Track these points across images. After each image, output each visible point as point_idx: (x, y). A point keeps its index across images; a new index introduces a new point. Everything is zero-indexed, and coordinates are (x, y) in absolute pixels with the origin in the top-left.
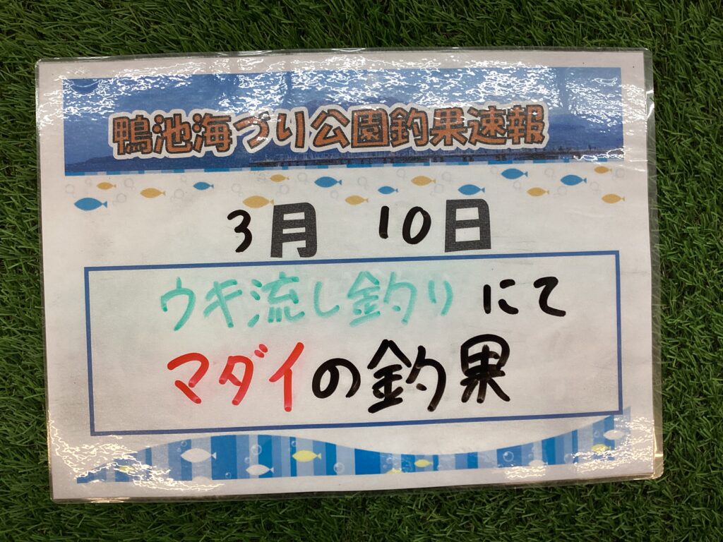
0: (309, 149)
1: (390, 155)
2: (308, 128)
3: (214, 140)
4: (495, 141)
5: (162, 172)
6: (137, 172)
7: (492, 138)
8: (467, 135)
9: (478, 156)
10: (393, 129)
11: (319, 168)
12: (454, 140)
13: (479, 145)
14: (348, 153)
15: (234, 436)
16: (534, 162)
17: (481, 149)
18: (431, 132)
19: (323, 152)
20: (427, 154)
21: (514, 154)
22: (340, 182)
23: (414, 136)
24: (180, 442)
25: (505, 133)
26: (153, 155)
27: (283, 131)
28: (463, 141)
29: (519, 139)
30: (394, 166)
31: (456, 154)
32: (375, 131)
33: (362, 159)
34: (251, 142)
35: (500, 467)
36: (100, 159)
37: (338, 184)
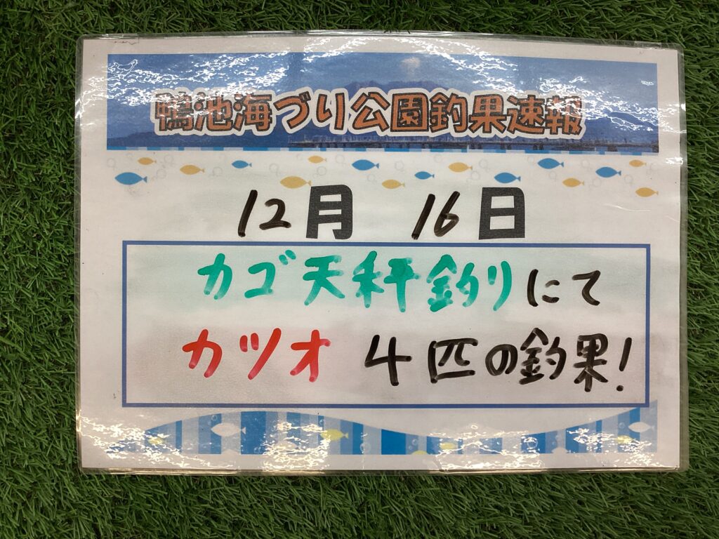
0: (348, 131)
1: (428, 140)
2: (348, 110)
4: (533, 130)
6: (177, 148)
7: (529, 127)
8: (506, 123)
11: (356, 150)
12: (492, 127)
13: (517, 134)
15: (265, 412)
16: (570, 153)
18: (470, 118)
19: (362, 135)
20: (465, 141)
21: (550, 144)
22: (378, 166)
23: (454, 122)
24: (211, 416)
25: (542, 124)
26: (194, 132)
27: (323, 112)
28: (502, 128)
29: (557, 131)
30: (431, 151)
31: (494, 141)
32: (415, 115)
33: (400, 143)
34: (290, 122)
35: (524, 453)
36: (142, 133)
37: (376, 167)
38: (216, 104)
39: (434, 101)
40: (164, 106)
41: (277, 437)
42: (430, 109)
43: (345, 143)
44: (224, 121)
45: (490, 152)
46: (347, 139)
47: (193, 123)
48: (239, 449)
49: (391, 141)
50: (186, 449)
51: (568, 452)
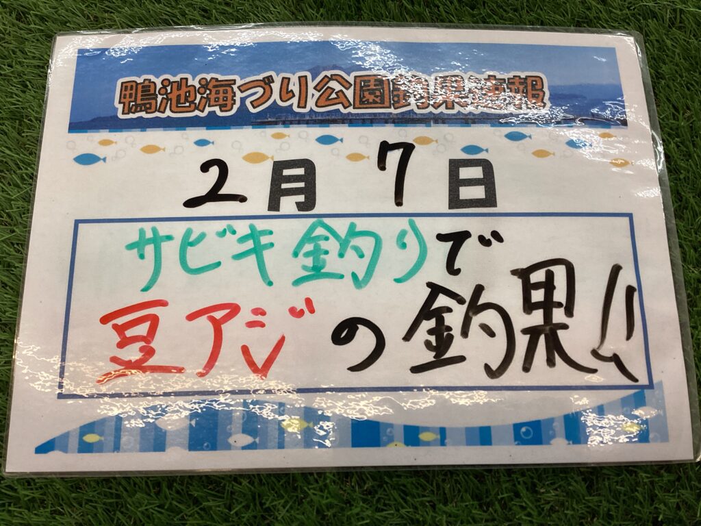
0: (311, 109)
1: (391, 116)
2: (311, 90)
3: (217, 101)
5: (164, 130)
6: (139, 129)
9: (480, 119)
10: (395, 93)
11: (320, 127)
14: (349, 114)
17: (483, 113)
19: (324, 112)
20: (428, 117)
26: (157, 114)
27: (286, 93)
30: (395, 126)
31: (458, 117)
32: (377, 94)
33: (364, 119)
34: (255, 103)
35: (518, 444)
36: (104, 118)
37: (339, 142)
38: (180, 90)
39: (395, 81)
40: (128, 92)
41: (231, 429)
42: (391, 89)
43: (308, 120)
44: (187, 104)
45: (454, 126)
46: (309, 117)
47: (156, 106)
48: (187, 445)
49: (354, 118)
50: (125, 447)
51: (569, 444)
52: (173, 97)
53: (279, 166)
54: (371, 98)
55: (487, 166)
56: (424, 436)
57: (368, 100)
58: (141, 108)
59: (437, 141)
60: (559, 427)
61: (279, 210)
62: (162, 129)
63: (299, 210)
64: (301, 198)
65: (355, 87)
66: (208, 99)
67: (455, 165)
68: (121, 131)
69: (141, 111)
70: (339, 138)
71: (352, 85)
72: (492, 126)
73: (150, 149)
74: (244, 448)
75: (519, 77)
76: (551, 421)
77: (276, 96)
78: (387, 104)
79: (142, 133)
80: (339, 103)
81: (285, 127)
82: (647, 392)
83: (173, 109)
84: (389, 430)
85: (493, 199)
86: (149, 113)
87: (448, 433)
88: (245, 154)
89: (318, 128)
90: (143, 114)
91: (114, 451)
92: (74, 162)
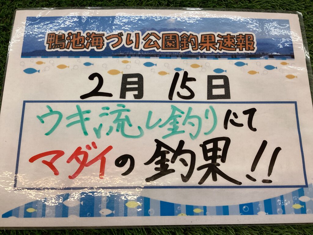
0: (141, 49)
1: (180, 54)
2: (141, 40)
3: (95, 44)
4: (231, 49)
5: (69, 58)
7: (229, 48)
8: (217, 46)
9: (223, 55)
10: (182, 42)
11: (146, 58)
12: (211, 48)
13: (223, 51)
14: (160, 52)
16: (250, 59)
17: (224, 52)
18: (199, 44)
19: (147, 51)
21: (240, 55)
23: (192, 46)
25: (235, 46)
26: (65, 50)
27: (129, 41)
28: (215, 48)
29: (243, 49)
30: (182, 59)
31: (212, 55)
32: (173, 43)
33: (167, 55)
34: (113, 45)
35: (242, 215)
36: (39, 51)
37: (155, 66)
38: (77, 37)
39: (182, 37)
40: (51, 39)
41: (101, 206)
42: (180, 40)
43: (140, 55)
44: (80, 45)
45: (210, 59)
46: (140, 53)
47: (65, 46)
48: (79, 214)
49: (162, 54)
50: (48, 215)
51: (267, 214)
52: (74, 41)
53: (125, 77)
54: (170, 45)
55: (226, 79)
56: (196, 211)
57: (169, 45)
58: (57, 46)
59: (202, 66)
60: (262, 206)
61: (125, 98)
62: (68, 57)
63: (135, 98)
64: (136, 93)
65: (162, 39)
66: (90, 43)
67: (210, 78)
68: (47, 58)
69: (57, 48)
70: (155, 64)
71: (161, 38)
72: (228, 59)
73: (62, 67)
74: (107, 216)
75: (242, 34)
76: (257, 203)
77: (124, 42)
78: (178, 48)
79: (58, 58)
80: (155, 47)
81: (128, 58)
82: (305, 189)
83: (73, 47)
84: (178, 207)
85: (229, 95)
86: (61, 49)
87: (207, 209)
88: (108, 70)
89: (145, 59)
90: (59, 49)
91: (42, 217)
92: (24, 72)
